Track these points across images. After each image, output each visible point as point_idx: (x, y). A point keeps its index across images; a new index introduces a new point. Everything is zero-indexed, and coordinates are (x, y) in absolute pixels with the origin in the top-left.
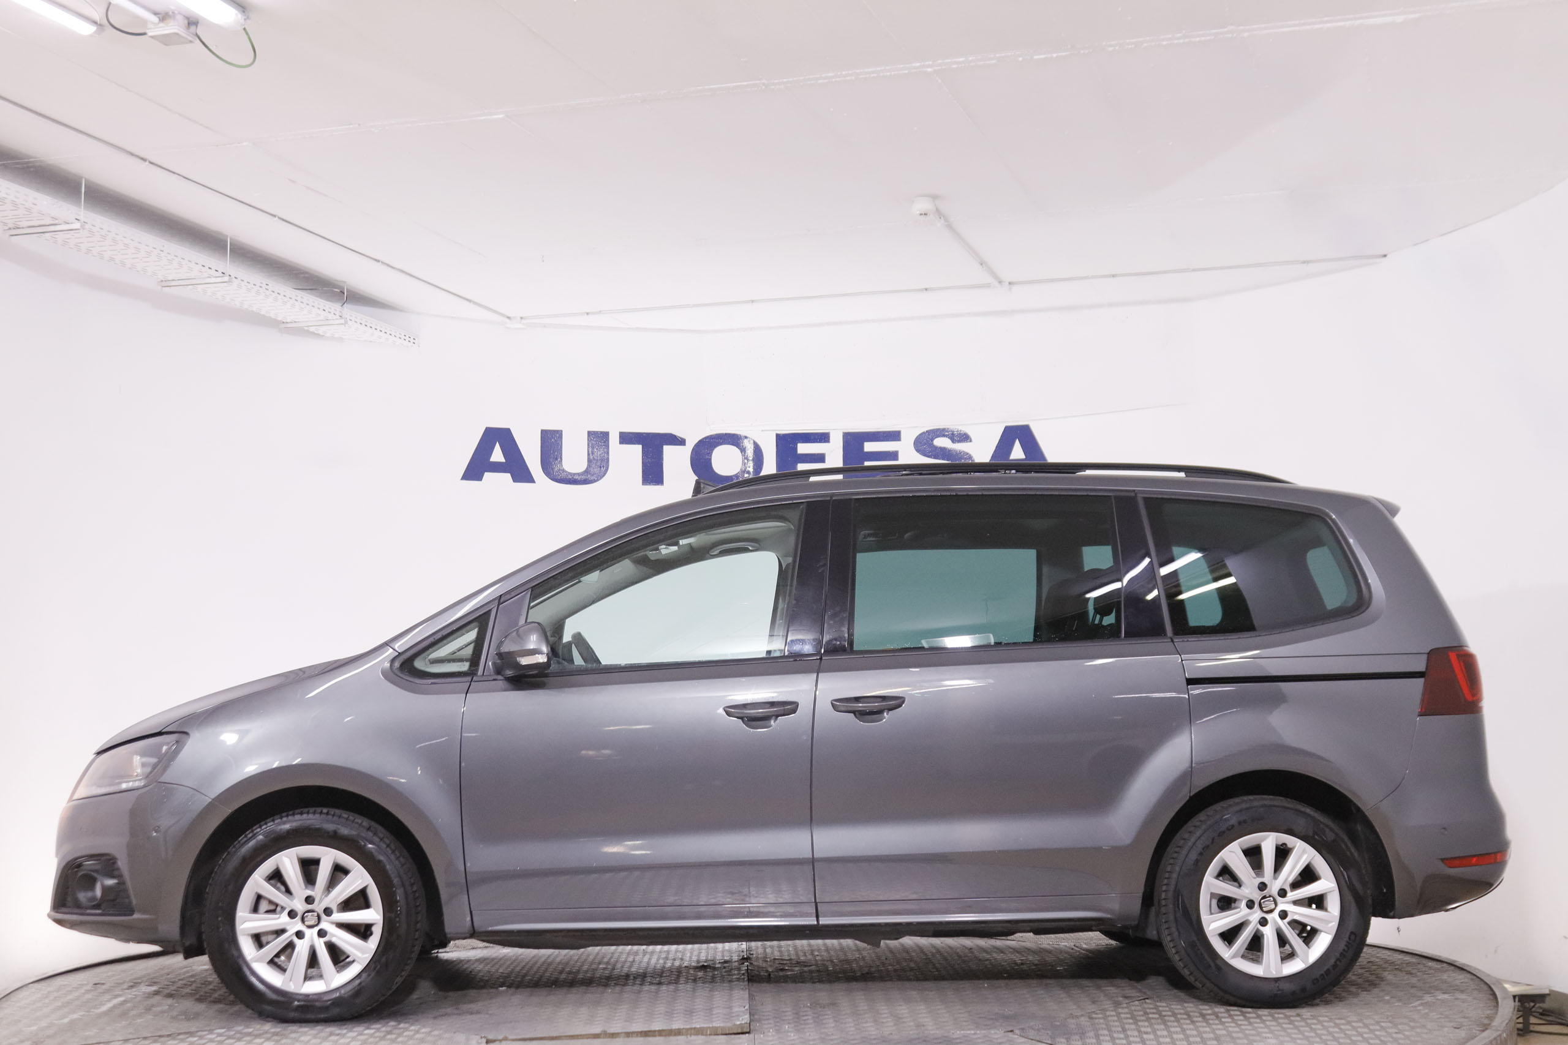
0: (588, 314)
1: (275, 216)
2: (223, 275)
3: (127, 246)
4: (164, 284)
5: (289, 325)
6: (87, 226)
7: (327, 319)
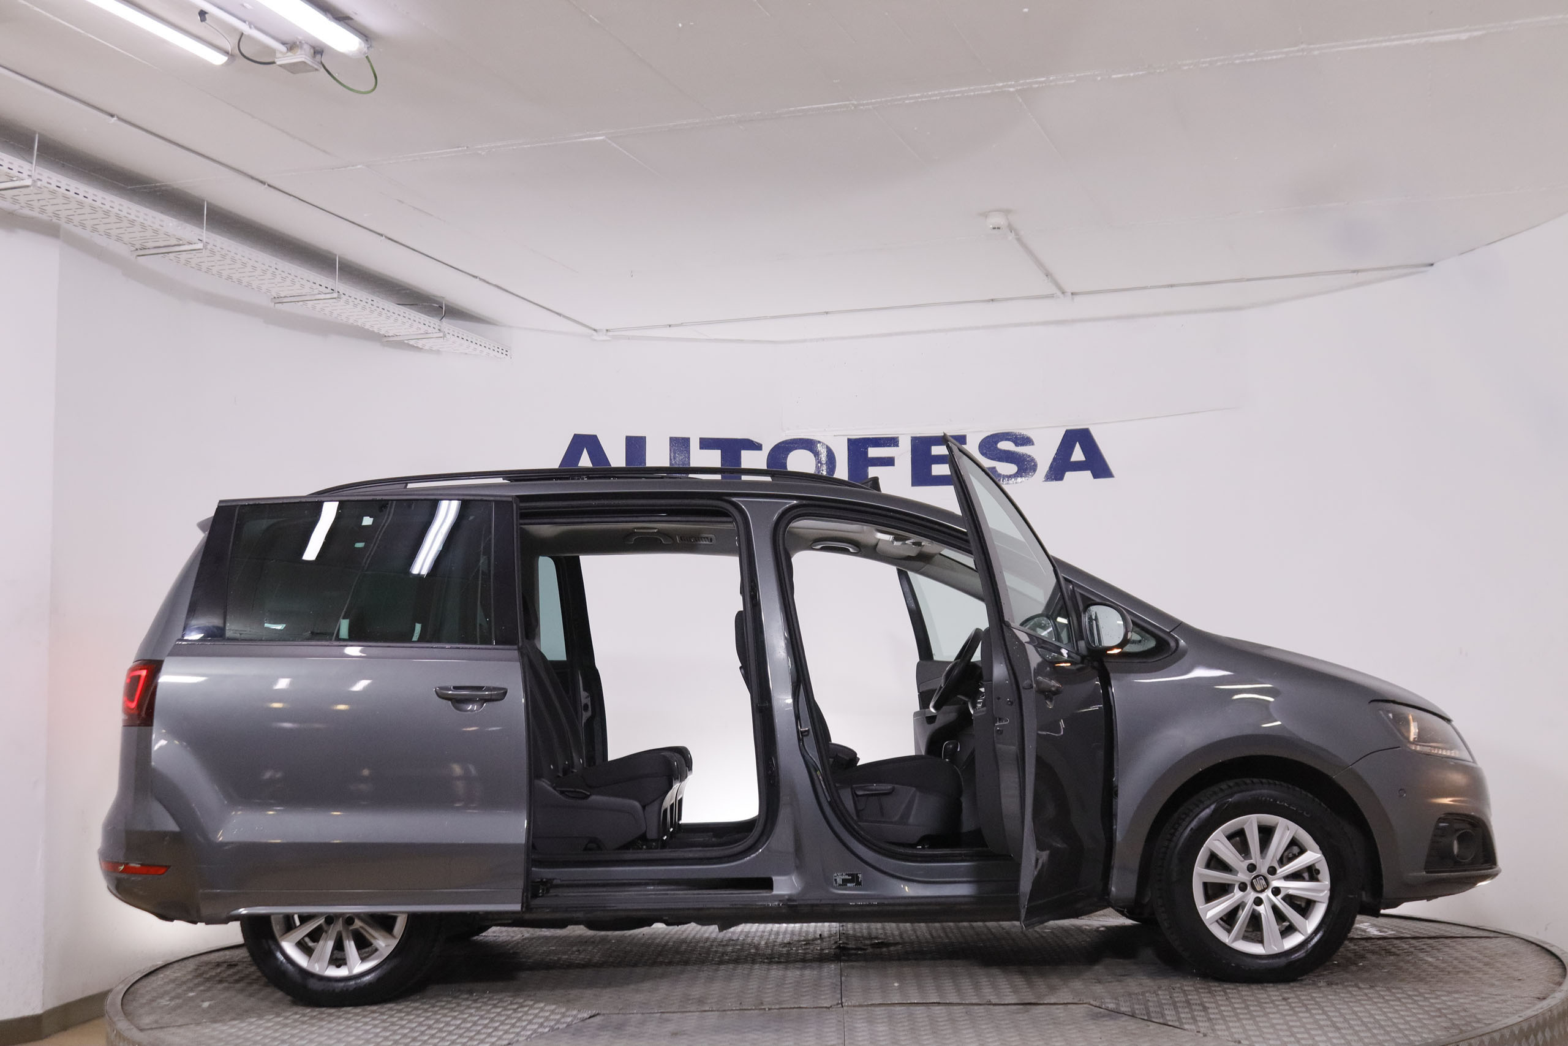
0: (670, 326)
2: (331, 291)
3: (244, 264)
4: (278, 301)
5: (391, 339)
6: (209, 247)
7: (427, 333)
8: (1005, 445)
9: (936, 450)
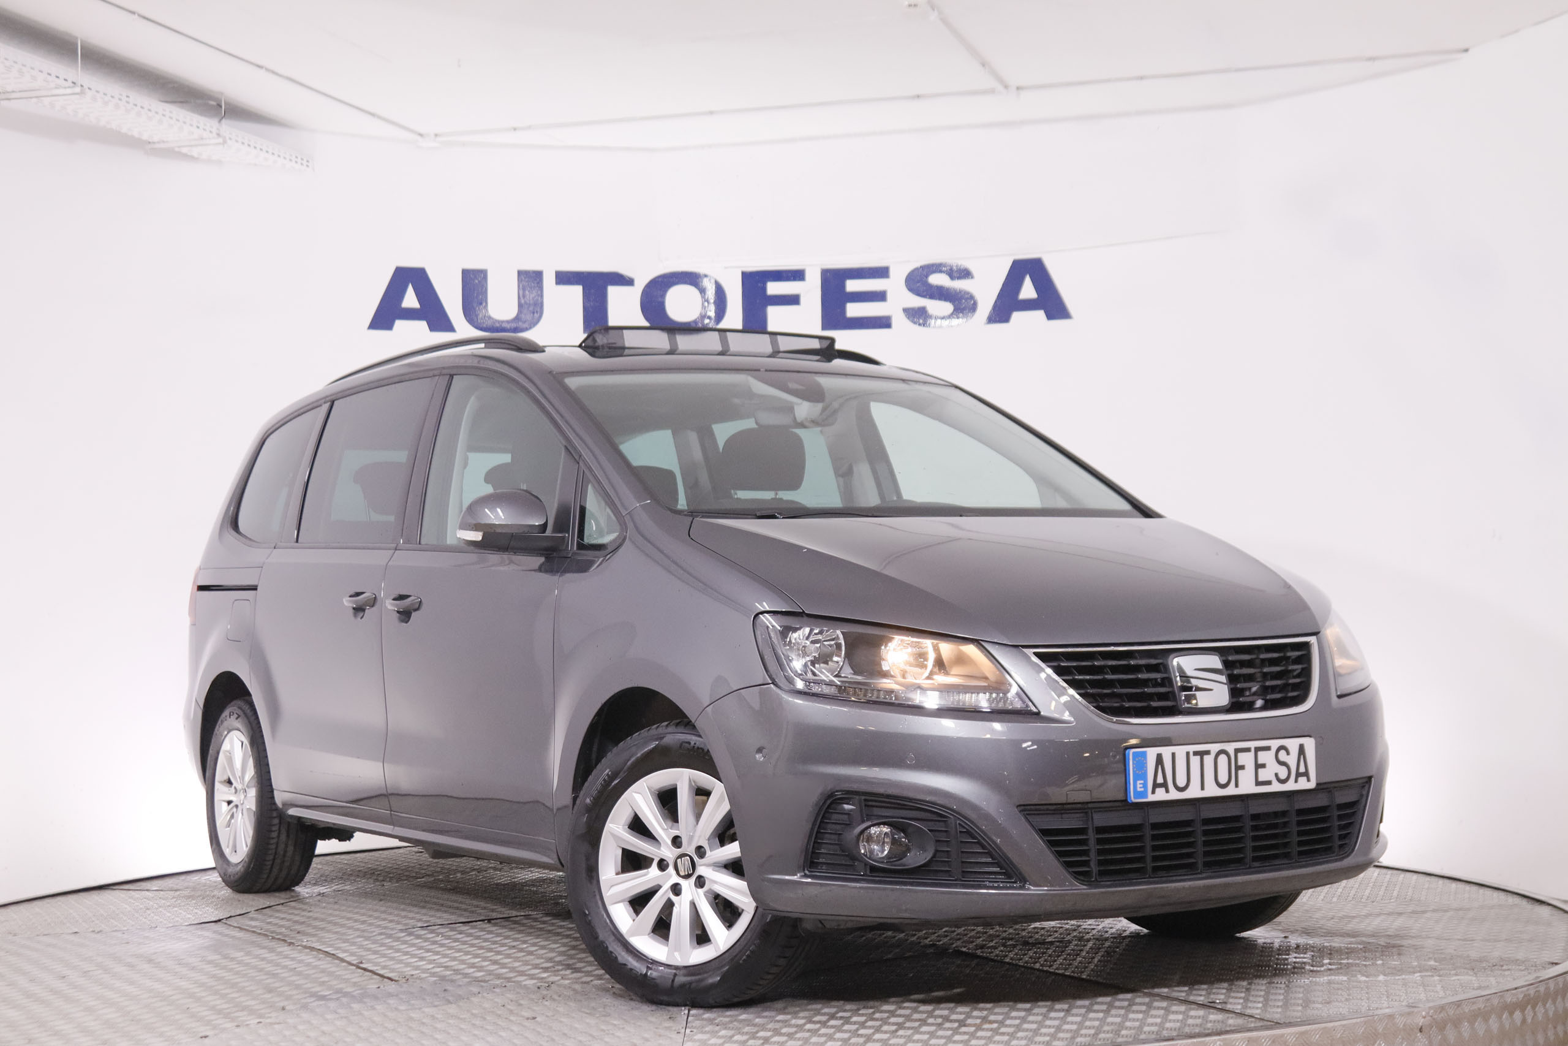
0: (515, 129)
1: (133, 13)
2: (72, 85)
5: (157, 146)
7: (202, 139)
8: (938, 279)
9: (852, 286)
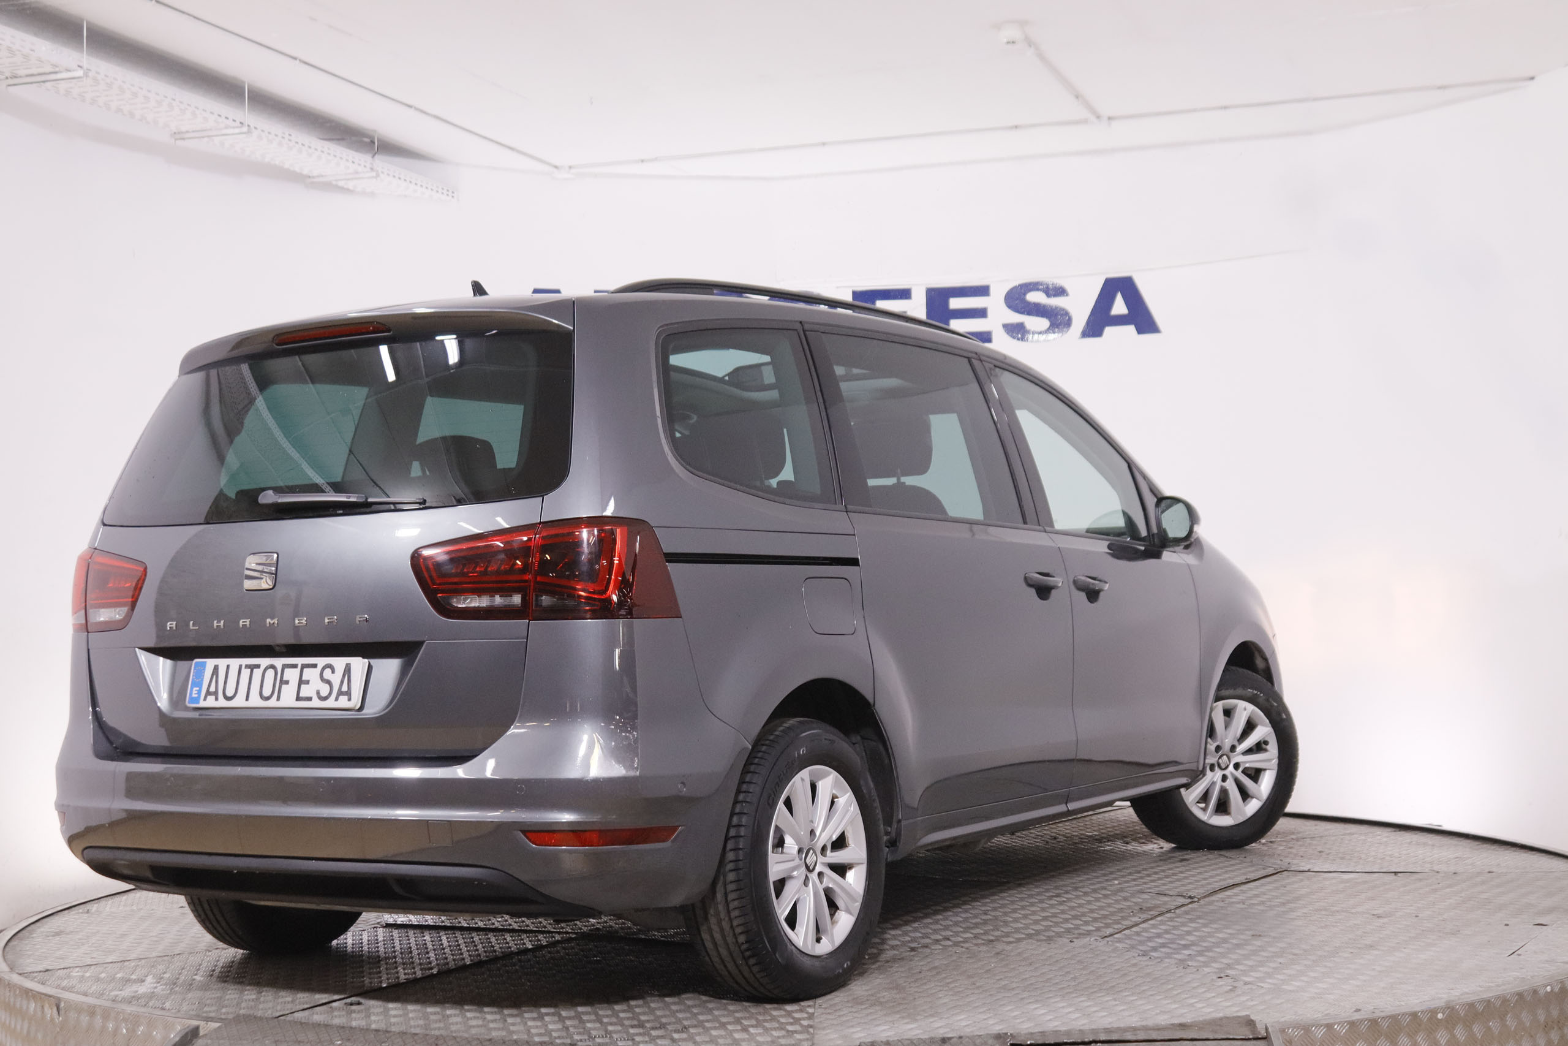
0: (642, 161)
2: (240, 125)
3: (135, 95)
4: (178, 136)
5: (314, 180)
6: (90, 74)
7: (357, 173)
8: (1034, 297)
9: (955, 303)
